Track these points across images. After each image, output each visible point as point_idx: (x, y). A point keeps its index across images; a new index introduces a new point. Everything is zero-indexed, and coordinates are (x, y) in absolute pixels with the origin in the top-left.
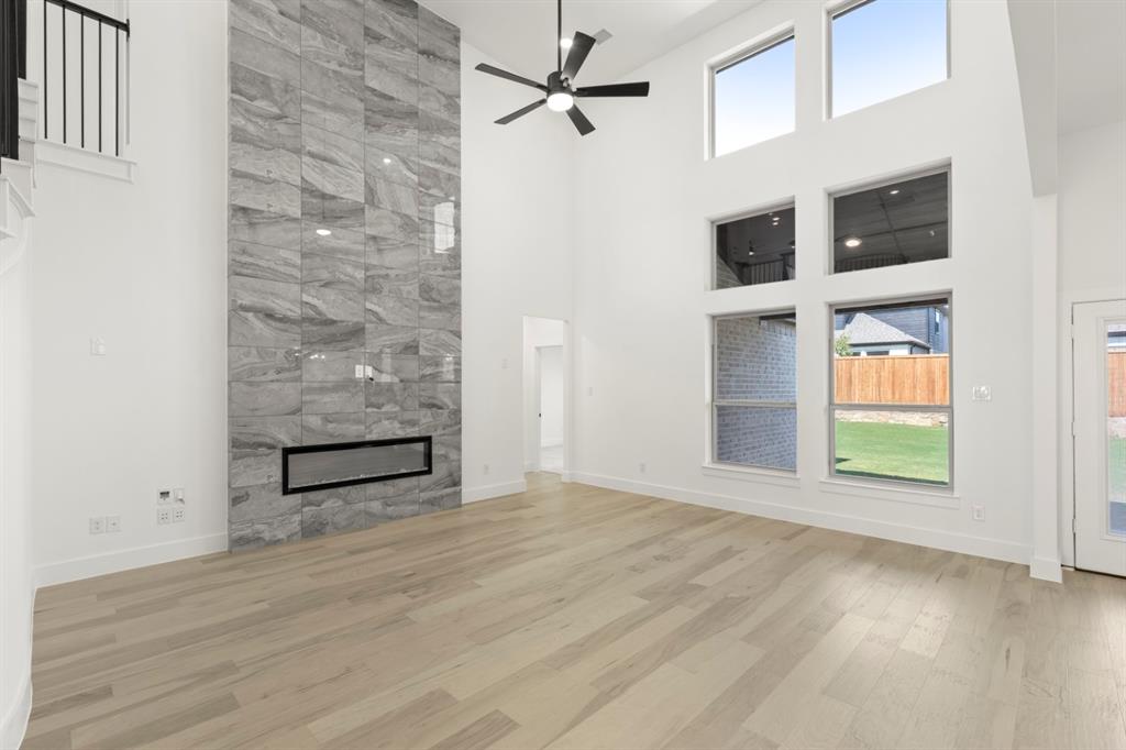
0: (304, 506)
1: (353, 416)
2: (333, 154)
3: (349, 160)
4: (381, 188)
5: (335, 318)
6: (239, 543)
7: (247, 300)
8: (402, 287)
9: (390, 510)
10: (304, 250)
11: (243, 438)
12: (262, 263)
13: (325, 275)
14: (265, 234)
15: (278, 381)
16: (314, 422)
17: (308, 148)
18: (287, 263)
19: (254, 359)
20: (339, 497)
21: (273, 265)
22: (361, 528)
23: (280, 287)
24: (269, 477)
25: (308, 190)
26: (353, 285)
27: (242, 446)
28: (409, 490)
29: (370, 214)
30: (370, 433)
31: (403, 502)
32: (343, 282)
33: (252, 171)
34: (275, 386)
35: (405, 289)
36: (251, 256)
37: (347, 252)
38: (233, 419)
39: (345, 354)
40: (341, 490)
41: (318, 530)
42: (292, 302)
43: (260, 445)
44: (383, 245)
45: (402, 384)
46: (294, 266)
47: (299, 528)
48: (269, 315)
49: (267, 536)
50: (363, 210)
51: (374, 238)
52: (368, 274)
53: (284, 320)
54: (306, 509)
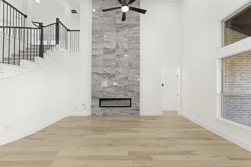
0: (103, 110)
1: (113, 93)
2: (110, 40)
3: (113, 40)
4: (120, 45)
5: (110, 73)
6: (92, 114)
7: (94, 71)
9: (121, 114)
10: (104, 61)
11: (93, 96)
12: (96, 64)
13: (107, 65)
14: (97, 59)
15: (99, 86)
16: (105, 94)
17: (105, 41)
18: (101, 64)
19: (95, 82)
20: (110, 109)
21: (98, 64)
22: (114, 117)
23: (99, 68)
24: (97, 104)
25: (105, 49)
26: (113, 66)
27: (93, 98)
28: (125, 110)
29: (117, 50)
30: (117, 97)
31: (124, 113)
32: (111, 66)
33: (95, 48)
34: (98, 87)
35: (125, 65)
36: (95, 63)
37: (112, 59)
38: (92, 93)
39: (111, 80)
40: (110, 108)
41: (106, 115)
42: (101, 71)
43: (96, 97)
44: (120, 56)
45: (124, 87)
46: (102, 64)
47: (102, 114)
48: (98, 74)
49: (97, 114)
50: (115, 50)
51: (118, 55)
52: (116, 63)
53: (100, 74)
54: (104, 111)
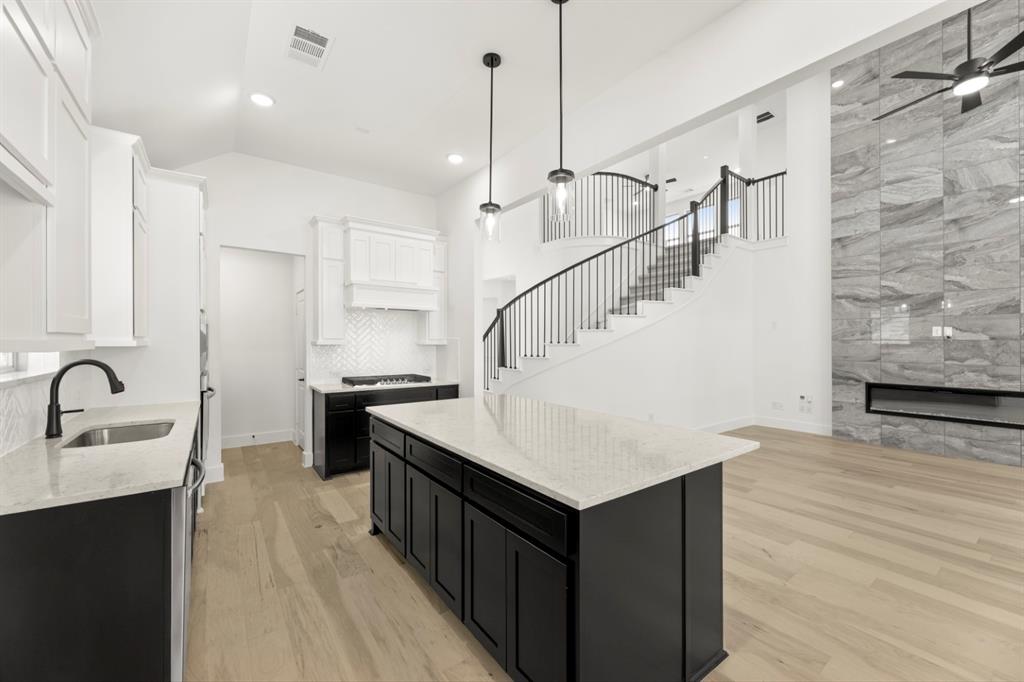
0: (883, 423)
1: (929, 367)
2: (909, 173)
3: (927, 169)
4: (965, 178)
5: (911, 293)
6: (836, 432)
7: (840, 292)
8: (992, 254)
9: (975, 450)
10: (883, 251)
11: (839, 373)
12: (851, 268)
13: (901, 264)
14: (852, 250)
15: (862, 340)
16: (893, 368)
17: (886, 180)
18: (868, 263)
19: (845, 326)
20: (917, 425)
21: (858, 267)
22: (939, 455)
23: (863, 280)
24: (856, 399)
25: (887, 208)
26: (930, 264)
27: (840, 378)
28: (1002, 440)
29: (948, 203)
30: (951, 381)
31: (997, 449)
32: (919, 265)
33: (843, 214)
34: (860, 343)
35: (997, 255)
36: (844, 265)
37: (924, 241)
38: (835, 364)
39: (921, 319)
40: (917, 421)
41: (894, 444)
42: (873, 288)
43: (850, 378)
44: (964, 224)
45: (993, 342)
46: (875, 264)
47: (878, 438)
48: (856, 299)
49: (855, 435)
50: (941, 203)
51: (955, 221)
52: (947, 252)
53: (867, 300)
54: (883, 426)
